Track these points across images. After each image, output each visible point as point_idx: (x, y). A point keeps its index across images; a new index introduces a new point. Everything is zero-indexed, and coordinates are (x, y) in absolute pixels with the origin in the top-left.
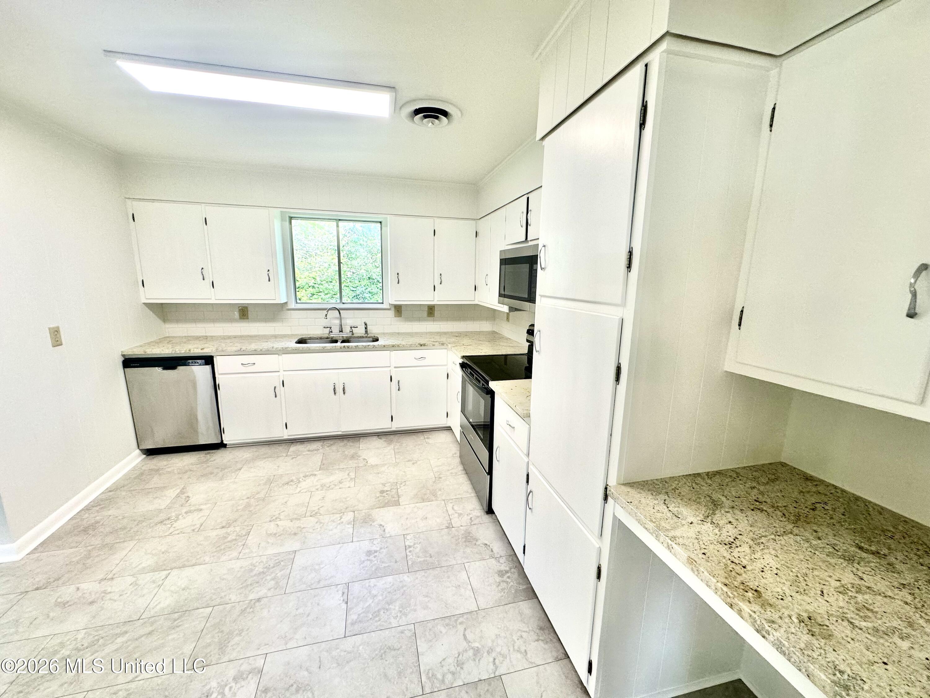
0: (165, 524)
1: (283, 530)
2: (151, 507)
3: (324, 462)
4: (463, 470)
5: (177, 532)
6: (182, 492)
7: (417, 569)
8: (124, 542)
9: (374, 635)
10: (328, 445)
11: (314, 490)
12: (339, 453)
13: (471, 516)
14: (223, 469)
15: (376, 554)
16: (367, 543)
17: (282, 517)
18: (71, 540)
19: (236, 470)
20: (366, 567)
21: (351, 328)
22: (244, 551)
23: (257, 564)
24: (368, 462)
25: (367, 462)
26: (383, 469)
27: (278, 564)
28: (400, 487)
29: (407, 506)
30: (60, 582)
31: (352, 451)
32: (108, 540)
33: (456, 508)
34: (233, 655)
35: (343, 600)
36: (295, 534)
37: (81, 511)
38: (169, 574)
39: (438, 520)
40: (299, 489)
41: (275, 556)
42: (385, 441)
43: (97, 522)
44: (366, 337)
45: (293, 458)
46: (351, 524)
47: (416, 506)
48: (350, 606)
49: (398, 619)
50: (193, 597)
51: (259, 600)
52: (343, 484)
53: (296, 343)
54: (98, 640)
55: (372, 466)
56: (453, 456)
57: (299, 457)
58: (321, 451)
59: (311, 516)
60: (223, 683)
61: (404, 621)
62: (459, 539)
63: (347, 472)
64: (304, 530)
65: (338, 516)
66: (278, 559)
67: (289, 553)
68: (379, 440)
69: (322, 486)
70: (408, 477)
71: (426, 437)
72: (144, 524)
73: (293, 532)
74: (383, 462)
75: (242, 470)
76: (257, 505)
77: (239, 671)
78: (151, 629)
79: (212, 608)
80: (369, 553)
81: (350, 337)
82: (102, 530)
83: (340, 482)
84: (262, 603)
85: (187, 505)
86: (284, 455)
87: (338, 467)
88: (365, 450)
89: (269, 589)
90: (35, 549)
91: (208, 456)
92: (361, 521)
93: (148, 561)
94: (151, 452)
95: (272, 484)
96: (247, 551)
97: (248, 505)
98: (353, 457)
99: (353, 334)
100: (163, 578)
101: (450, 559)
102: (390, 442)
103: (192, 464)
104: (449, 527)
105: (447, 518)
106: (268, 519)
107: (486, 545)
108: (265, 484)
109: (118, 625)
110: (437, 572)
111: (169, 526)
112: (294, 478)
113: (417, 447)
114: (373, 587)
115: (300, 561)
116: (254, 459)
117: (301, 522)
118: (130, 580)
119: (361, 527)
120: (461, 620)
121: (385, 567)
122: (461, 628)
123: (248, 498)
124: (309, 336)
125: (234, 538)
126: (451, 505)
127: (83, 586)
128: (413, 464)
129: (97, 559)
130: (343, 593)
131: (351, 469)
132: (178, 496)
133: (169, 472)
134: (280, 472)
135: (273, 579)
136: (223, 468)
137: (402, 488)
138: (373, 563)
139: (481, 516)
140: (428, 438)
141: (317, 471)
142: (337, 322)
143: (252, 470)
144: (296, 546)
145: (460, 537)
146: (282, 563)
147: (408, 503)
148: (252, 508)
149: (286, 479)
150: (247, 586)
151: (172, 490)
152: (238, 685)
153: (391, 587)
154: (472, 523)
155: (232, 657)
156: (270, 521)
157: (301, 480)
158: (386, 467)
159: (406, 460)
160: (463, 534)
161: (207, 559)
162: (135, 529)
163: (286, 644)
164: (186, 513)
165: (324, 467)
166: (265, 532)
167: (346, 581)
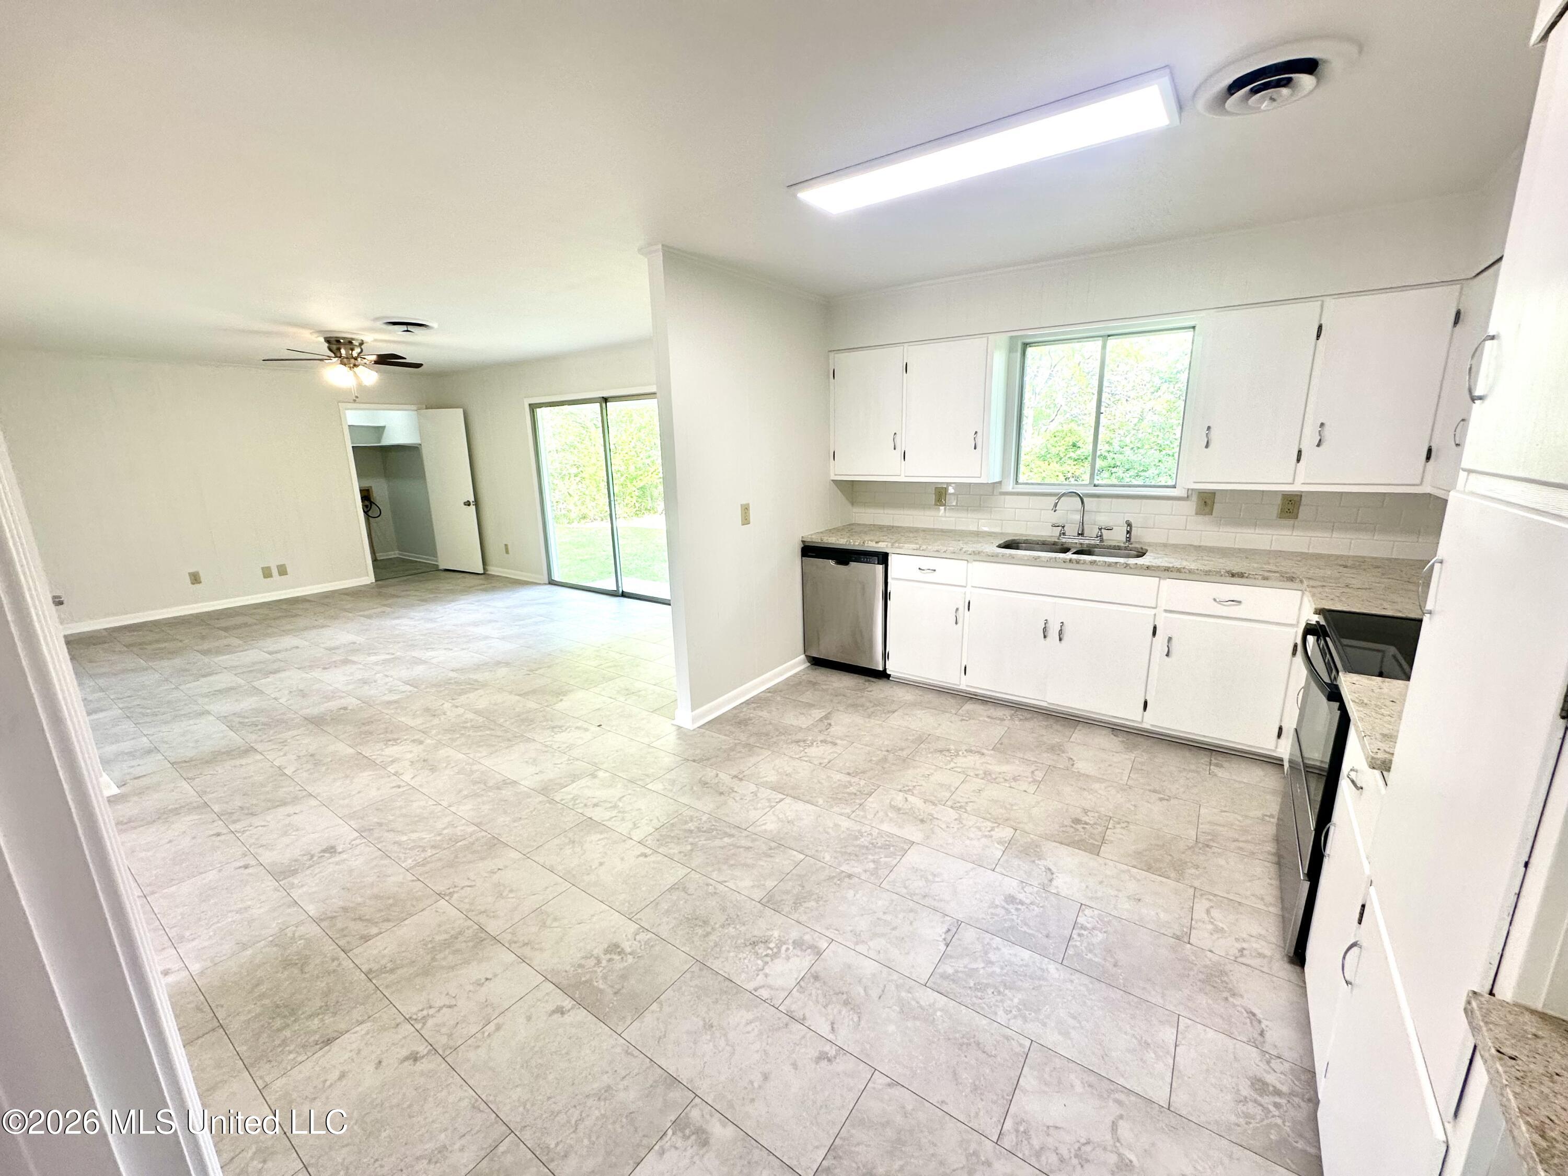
0: (799, 746)
1: (910, 809)
2: (795, 723)
3: (1005, 741)
4: (1274, 854)
5: (806, 759)
6: (826, 717)
7: (1078, 968)
8: (762, 748)
9: (964, 1011)
10: (1021, 717)
11: (972, 774)
12: (1035, 735)
13: (1245, 945)
14: (875, 705)
15: (1020, 906)
16: (1015, 883)
17: (915, 792)
18: (728, 728)
19: (889, 712)
20: (997, 915)
21: (1100, 529)
22: (858, 812)
23: (866, 834)
24: (1075, 766)
25: (1073, 765)
26: (1096, 786)
27: (886, 847)
28: (1114, 828)
29: (1111, 863)
30: (709, 763)
31: (1057, 739)
32: (752, 740)
33: (1215, 913)
34: (803, 918)
35: (944, 939)
36: (922, 821)
37: (742, 703)
38: (783, 799)
39: (1162, 915)
40: (952, 765)
41: (887, 835)
42: (1123, 742)
43: (750, 719)
44: (1126, 548)
45: (964, 720)
46: (1003, 845)
47: (1129, 871)
48: (949, 953)
49: (1009, 1016)
50: (793, 834)
51: (850, 876)
52: (1018, 782)
53: (999, 546)
54: (713, 830)
55: (1080, 775)
56: (1263, 820)
57: (972, 721)
58: (1007, 723)
59: (952, 807)
60: (783, 939)
61: (1017, 1024)
62: (1191, 969)
63: (1033, 768)
64: (936, 822)
65: (989, 824)
66: (889, 841)
67: (906, 841)
68: (1112, 736)
69: (985, 774)
70: (1137, 817)
71: (1214, 761)
72: (783, 737)
73: (920, 817)
74: (1103, 774)
75: (896, 714)
76: (894, 764)
77: (801, 937)
78: (750, 844)
79: (804, 856)
80: (1011, 899)
81: (1096, 546)
82: (751, 728)
83: (1015, 779)
84: (851, 881)
85: (826, 733)
86: (954, 712)
87: (1021, 756)
88: (1079, 744)
89: (865, 871)
90: (704, 725)
91: (867, 683)
92: (1021, 849)
93: (772, 778)
94: (817, 662)
95: (922, 745)
96: (862, 813)
97: (885, 759)
98: (1052, 749)
99: (1102, 541)
100: (777, 800)
101: (1153, 993)
102: (1130, 748)
103: (848, 688)
104: (1183, 938)
105: (1186, 922)
106: (899, 787)
107: (1254, 1015)
108: (913, 742)
109: (730, 825)
110: (1116, 995)
111: (801, 748)
112: (952, 747)
113: (1184, 774)
114: (995, 949)
115: (914, 857)
116: (914, 705)
117: (937, 809)
118: (753, 788)
119: (1017, 856)
120: (1122, 1097)
121: (1025, 932)
122: (1115, 1110)
123: (888, 751)
124: (1024, 538)
125: (854, 791)
126: (1207, 904)
127: (721, 775)
128: (1161, 799)
129: (739, 755)
130: (949, 930)
131: (1040, 765)
132: (821, 720)
133: (823, 690)
134: (938, 732)
135: (874, 861)
136: (878, 704)
137: (1118, 831)
138: (1010, 917)
139: (1271, 958)
140: (1217, 765)
141: (987, 749)
142: (1078, 517)
143: (907, 717)
144: (917, 836)
145: (1195, 968)
146: (892, 848)
147: (1116, 858)
148: (887, 765)
149: (941, 745)
150: (846, 853)
151: (818, 711)
152: (795, 951)
153: (1021, 966)
154: (1240, 960)
155: (801, 920)
156: (900, 791)
157: (960, 753)
158: (1103, 785)
159: (1148, 788)
160: (1206, 966)
161: (821, 801)
162: (774, 740)
163: (857, 943)
164: (822, 741)
165: (1002, 748)
166: (888, 801)
167: (960, 916)
